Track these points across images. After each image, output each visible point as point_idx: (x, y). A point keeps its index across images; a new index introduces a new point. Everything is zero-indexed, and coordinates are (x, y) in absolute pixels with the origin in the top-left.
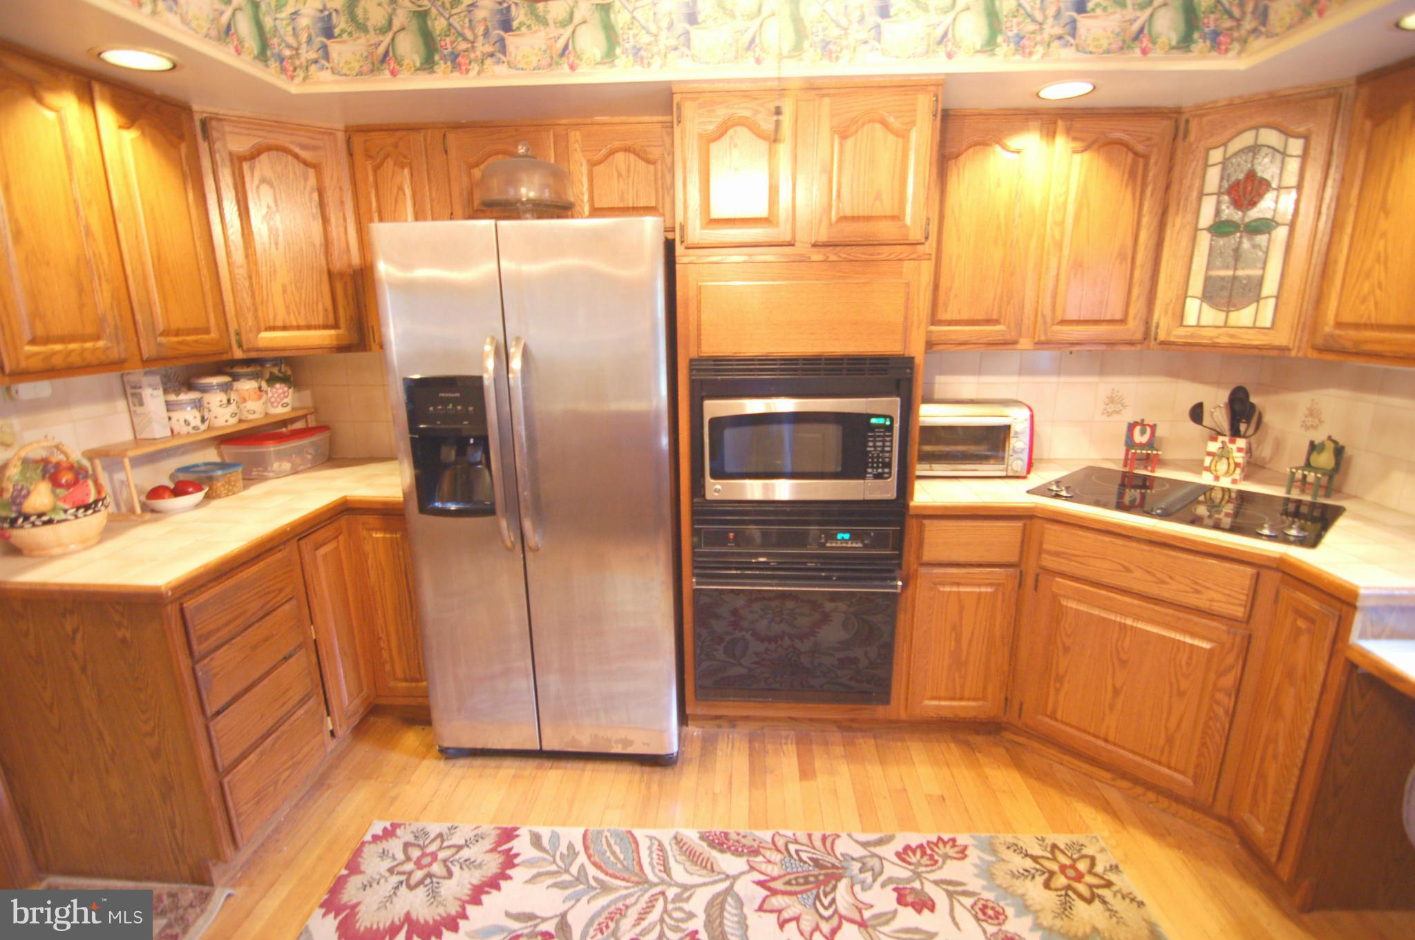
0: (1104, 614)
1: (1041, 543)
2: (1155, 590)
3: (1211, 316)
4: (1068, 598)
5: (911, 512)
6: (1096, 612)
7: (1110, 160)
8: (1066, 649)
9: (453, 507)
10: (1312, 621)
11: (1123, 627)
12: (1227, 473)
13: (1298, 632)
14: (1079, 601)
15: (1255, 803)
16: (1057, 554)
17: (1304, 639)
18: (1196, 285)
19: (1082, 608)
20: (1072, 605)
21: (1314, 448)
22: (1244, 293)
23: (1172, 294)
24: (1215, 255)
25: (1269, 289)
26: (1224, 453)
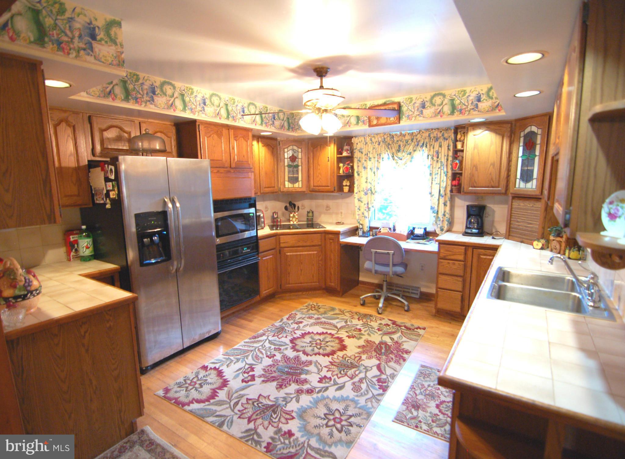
0: (296, 253)
1: (280, 241)
2: (305, 244)
3: (291, 185)
4: (288, 253)
5: (259, 238)
6: (294, 254)
7: (269, 149)
8: (289, 265)
9: (153, 261)
10: (333, 240)
11: (300, 255)
12: (295, 221)
13: (331, 243)
14: (291, 252)
15: (331, 280)
16: (284, 243)
17: (332, 244)
18: (287, 179)
19: (291, 254)
20: (289, 254)
21: (308, 212)
22: (296, 180)
23: (282, 181)
24: (289, 172)
25: (300, 179)
26: (294, 216)
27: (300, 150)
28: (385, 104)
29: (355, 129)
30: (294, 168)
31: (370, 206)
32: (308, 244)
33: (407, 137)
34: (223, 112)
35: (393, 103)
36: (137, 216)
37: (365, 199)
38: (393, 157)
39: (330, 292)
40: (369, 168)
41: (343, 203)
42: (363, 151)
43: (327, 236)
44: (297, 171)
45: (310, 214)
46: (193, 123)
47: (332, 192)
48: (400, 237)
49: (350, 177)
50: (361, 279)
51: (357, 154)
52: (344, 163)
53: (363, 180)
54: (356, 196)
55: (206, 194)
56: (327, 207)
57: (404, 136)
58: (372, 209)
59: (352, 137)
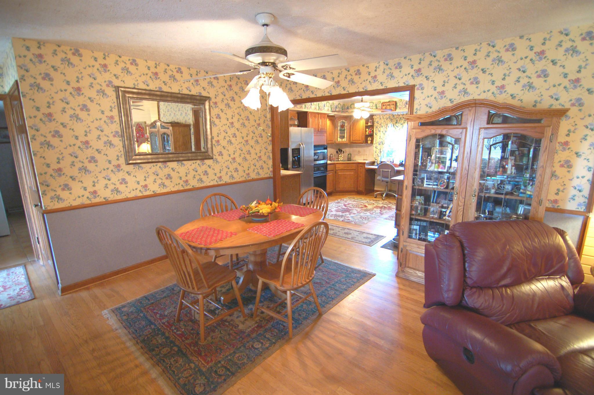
1: (335, 166)
2: (348, 169)
3: (341, 140)
5: (327, 164)
6: (342, 173)
7: (331, 122)
8: (340, 179)
10: (362, 166)
11: (345, 174)
12: (342, 158)
13: (361, 168)
14: (340, 172)
15: (360, 187)
16: (337, 167)
18: (339, 136)
21: (348, 154)
22: (343, 137)
23: (336, 137)
24: (340, 133)
25: (345, 137)
26: (341, 156)
27: (346, 122)
28: (389, 102)
29: (375, 112)
30: (342, 131)
31: (381, 150)
32: (349, 168)
33: (401, 116)
34: (317, 108)
35: (393, 101)
36: (293, 149)
37: (379, 147)
38: (394, 126)
39: (359, 193)
40: (381, 131)
41: (367, 150)
42: (379, 122)
43: (359, 165)
44: (344, 133)
45: (350, 155)
46: (306, 113)
47: (362, 143)
48: (396, 165)
49: (371, 135)
50: (375, 189)
51: (376, 124)
52: (369, 129)
53: (378, 137)
54: (374, 145)
55: (312, 143)
56: (359, 151)
57: (399, 115)
58: (382, 152)
59: (373, 115)
